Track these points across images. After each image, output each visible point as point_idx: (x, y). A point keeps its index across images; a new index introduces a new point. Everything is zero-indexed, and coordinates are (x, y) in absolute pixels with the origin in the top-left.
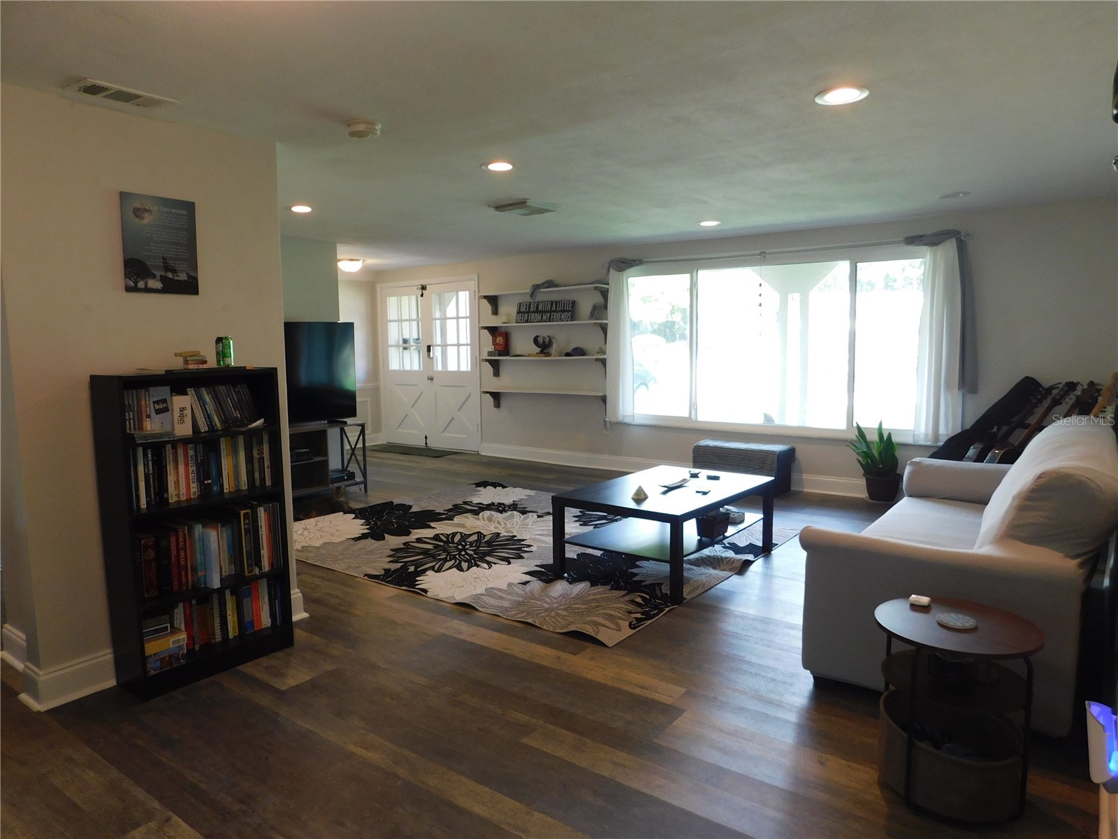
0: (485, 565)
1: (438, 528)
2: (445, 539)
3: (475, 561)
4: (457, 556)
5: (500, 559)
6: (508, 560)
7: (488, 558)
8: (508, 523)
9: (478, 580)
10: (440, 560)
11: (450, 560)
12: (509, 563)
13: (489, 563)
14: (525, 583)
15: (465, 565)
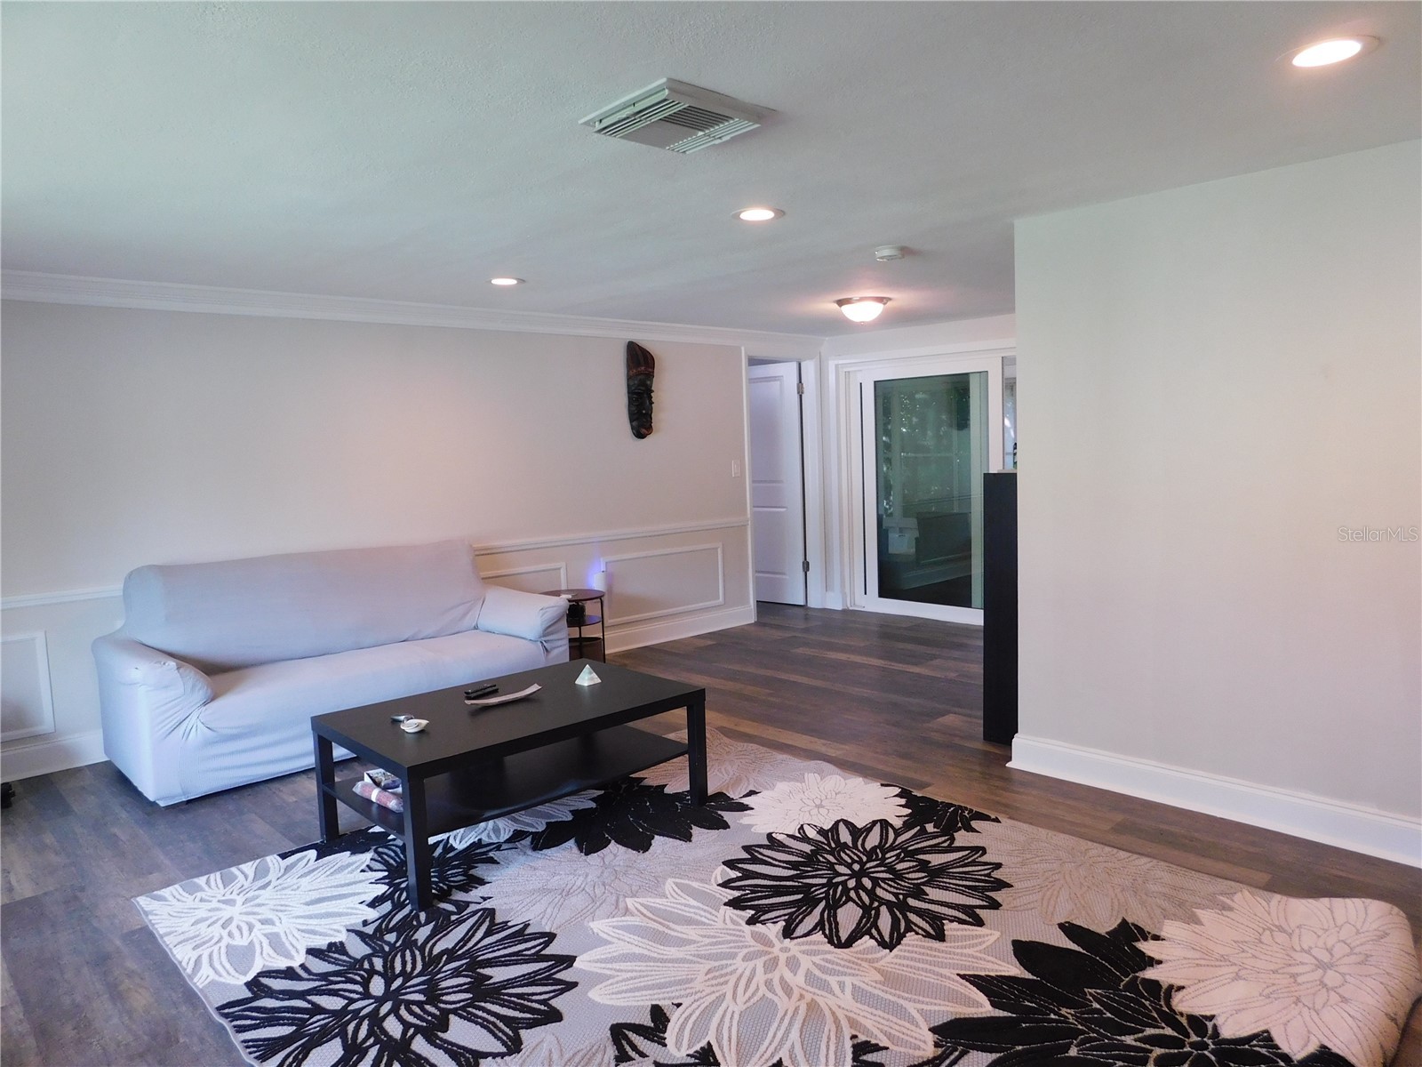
0: (811, 833)
1: (952, 973)
2: (913, 917)
3: (829, 845)
4: (865, 859)
5: (785, 846)
6: (773, 842)
7: (807, 848)
8: (763, 990)
9: (818, 802)
10: (892, 848)
11: (874, 849)
12: (769, 836)
13: (805, 839)
14: (752, 793)
15: (845, 836)
